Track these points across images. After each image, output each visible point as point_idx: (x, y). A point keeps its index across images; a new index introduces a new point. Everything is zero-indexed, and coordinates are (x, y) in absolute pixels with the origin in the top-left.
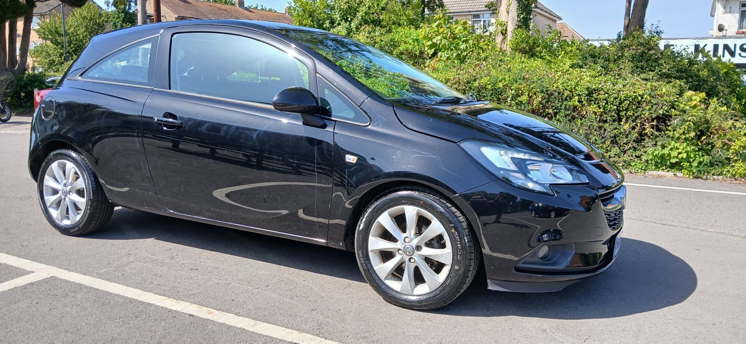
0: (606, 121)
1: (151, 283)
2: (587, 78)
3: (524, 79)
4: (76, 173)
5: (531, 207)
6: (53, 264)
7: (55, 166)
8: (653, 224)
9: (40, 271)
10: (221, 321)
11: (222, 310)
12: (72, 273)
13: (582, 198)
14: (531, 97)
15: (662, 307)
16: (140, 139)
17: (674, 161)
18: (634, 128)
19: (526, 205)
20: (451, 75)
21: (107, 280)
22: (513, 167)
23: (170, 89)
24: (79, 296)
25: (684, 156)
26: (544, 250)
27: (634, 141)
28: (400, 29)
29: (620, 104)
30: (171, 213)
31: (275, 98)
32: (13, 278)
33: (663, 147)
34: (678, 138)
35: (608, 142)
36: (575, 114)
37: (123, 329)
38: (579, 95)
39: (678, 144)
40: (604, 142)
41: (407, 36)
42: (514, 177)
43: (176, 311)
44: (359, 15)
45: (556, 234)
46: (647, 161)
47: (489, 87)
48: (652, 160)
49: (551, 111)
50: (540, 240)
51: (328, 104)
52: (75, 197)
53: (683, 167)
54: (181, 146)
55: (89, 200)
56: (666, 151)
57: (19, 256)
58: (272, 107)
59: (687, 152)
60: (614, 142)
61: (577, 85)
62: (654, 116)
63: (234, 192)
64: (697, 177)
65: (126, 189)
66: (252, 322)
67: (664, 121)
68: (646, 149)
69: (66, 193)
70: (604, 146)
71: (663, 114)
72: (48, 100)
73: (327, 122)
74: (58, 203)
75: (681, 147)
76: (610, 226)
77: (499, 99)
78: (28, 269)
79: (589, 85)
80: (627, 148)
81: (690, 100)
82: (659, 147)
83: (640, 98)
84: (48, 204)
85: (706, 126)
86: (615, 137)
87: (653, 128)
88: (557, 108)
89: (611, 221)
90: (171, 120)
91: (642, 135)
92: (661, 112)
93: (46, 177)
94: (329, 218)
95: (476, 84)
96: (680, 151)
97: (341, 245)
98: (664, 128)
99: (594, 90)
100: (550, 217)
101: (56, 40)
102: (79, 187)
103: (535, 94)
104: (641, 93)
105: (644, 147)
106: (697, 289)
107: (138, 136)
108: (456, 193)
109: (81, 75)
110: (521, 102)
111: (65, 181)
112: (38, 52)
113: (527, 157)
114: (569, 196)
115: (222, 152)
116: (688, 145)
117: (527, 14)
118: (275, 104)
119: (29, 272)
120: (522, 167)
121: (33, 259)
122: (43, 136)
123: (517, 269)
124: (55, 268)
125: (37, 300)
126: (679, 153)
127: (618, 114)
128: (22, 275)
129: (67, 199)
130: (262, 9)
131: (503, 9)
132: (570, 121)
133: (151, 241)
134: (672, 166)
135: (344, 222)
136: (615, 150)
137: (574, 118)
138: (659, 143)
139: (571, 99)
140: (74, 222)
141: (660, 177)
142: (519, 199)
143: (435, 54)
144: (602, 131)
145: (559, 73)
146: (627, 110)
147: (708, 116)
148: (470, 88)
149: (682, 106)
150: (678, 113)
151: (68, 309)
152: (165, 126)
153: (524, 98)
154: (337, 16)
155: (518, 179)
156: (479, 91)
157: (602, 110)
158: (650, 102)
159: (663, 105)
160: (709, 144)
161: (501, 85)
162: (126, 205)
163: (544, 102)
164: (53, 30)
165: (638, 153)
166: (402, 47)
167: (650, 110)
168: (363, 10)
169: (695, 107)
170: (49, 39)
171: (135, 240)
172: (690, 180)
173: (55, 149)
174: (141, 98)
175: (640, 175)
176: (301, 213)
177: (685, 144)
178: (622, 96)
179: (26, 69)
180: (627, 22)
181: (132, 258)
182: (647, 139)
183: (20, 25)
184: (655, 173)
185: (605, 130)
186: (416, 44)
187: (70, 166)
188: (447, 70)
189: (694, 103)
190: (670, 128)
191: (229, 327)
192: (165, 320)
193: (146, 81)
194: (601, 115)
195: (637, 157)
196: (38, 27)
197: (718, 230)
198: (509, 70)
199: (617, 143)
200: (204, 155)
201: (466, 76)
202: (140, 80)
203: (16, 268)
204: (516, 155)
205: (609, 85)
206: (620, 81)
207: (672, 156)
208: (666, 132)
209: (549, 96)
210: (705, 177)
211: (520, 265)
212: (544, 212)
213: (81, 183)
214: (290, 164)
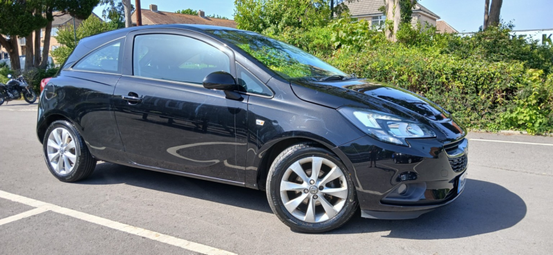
0: (467, 93)
1: (118, 215)
2: (452, 61)
3: (404, 62)
4: (69, 137)
5: (393, 156)
6: (51, 202)
7: (55, 132)
8: (499, 170)
9: (41, 207)
10: (164, 241)
11: (167, 234)
12: (63, 208)
13: (432, 149)
14: (410, 76)
15: (496, 230)
16: (113, 112)
17: (520, 123)
18: (488, 98)
19: (389, 155)
20: (350, 61)
21: (88, 213)
22: (377, 126)
23: (133, 75)
24: (66, 224)
25: (528, 118)
26: (402, 188)
27: (489, 108)
28: (314, 28)
29: (478, 79)
30: (135, 164)
31: (205, 79)
32: (22, 212)
33: (511, 112)
34: (523, 105)
35: (469, 109)
36: (443, 88)
37: (94, 247)
38: (446, 74)
39: (522, 110)
40: (466, 109)
41: (319, 34)
42: (379, 133)
43: (133, 235)
44: (284, 19)
45: (413, 176)
46: (499, 123)
47: (378, 69)
48: (503, 122)
49: (425, 86)
50: (399, 180)
51: (244, 83)
52: (69, 154)
53: (527, 127)
54: (148, 118)
55: (79, 156)
56: (514, 115)
57: (28, 197)
58: (202, 86)
59: (530, 115)
60: (474, 108)
61: (444, 66)
62: (504, 88)
63: (183, 150)
64: (538, 134)
65: (103, 148)
66: (186, 242)
67: (512, 92)
68: (498, 114)
69: (63, 152)
70: (466, 112)
71: (511, 87)
72: (50, 85)
73: (243, 96)
74: (57, 159)
75: (525, 112)
76: (454, 169)
77: (386, 78)
78: (33, 206)
79: (454, 66)
80: (483, 113)
81: (531, 75)
82: (508, 112)
83: (492, 75)
84: (50, 160)
85: (544, 95)
86: (474, 105)
87: (503, 97)
88: (429, 84)
89: (455, 165)
90: (134, 98)
91: (495, 104)
92: (509, 85)
93: (49, 140)
94: (246, 166)
95: (369, 67)
96: (525, 114)
97: (255, 186)
98: (512, 98)
99: (457, 70)
100: (408, 163)
101: (70, 44)
102: (71, 147)
103: (413, 73)
104: (493, 71)
105: (497, 112)
106: (526, 217)
107: (111, 110)
108: (335, 146)
109: (72, 67)
110: (403, 80)
111: (62, 143)
112: (57, 53)
113: (388, 118)
114: (423, 148)
115: (177, 121)
116: (531, 110)
117: (408, 15)
118: (204, 84)
119: (33, 208)
120: (384, 126)
121: (37, 199)
122: (46, 111)
123: (383, 202)
124: (52, 205)
125: (37, 227)
126: (525, 116)
127: (476, 88)
128: (29, 210)
129: (63, 156)
130: (218, 18)
131: (390, 11)
132: (440, 93)
133: (123, 185)
134: (519, 126)
135: (256, 169)
136: (475, 115)
137: (442, 91)
138: (508, 109)
139: (440, 77)
140: (68, 172)
141: (509, 134)
142: (384, 150)
143: (339, 46)
144: (465, 101)
145: (431, 58)
146: (483, 84)
147: (546, 88)
148: (364, 70)
149: (525, 80)
150: (522, 86)
151: (58, 233)
152: (130, 102)
153: (405, 77)
154: (268, 21)
155: (382, 136)
156: (371, 73)
157: (464, 85)
158: (500, 78)
159: (510, 80)
160: (546, 109)
161: (387, 68)
162: (107, 160)
163: (420, 80)
164: (68, 36)
165: (492, 117)
166: (315, 42)
167: (500, 84)
168: (286, 15)
169: (535, 81)
170: (64, 43)
171: (111, 185)
172: (533, 137)
173: (55, 120)
174: (113, 82)
175: (494, 133)
176: (226, 163)
177: (528, 109)
178: (479, 73)
179: (47, 65)
180: (486, 18)
181: (107, 197)
182: (498, 105)
183: (43, 34)
184: (506, 131)
185: (467, 100)
186: (325, 39)
187: (65, 132)
188: (347, 58)
189: (534, 78)
190: (516, 97)
191: (170, 246)
192: (124, 241)
193: (116, 70)
194: (463, 89)
195: (491, 120)
196: (57, 35)
197: (550, 174)
198: (393, 57)
199: (476, 109)
200: (164, 124)
201: (361, 62)
202: (112, 69)
203: (25, 205)
204: (380, 117)
205: (469, 66)
206: (477, 62)
207: (519, 118)
208: (514, 100)
209: (423, 75)
210: (544, 134)
211: (384, 199)
212: (404, 160)
213: (73, 144)
214: (228, 130)
